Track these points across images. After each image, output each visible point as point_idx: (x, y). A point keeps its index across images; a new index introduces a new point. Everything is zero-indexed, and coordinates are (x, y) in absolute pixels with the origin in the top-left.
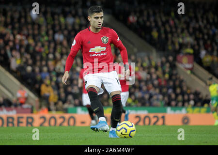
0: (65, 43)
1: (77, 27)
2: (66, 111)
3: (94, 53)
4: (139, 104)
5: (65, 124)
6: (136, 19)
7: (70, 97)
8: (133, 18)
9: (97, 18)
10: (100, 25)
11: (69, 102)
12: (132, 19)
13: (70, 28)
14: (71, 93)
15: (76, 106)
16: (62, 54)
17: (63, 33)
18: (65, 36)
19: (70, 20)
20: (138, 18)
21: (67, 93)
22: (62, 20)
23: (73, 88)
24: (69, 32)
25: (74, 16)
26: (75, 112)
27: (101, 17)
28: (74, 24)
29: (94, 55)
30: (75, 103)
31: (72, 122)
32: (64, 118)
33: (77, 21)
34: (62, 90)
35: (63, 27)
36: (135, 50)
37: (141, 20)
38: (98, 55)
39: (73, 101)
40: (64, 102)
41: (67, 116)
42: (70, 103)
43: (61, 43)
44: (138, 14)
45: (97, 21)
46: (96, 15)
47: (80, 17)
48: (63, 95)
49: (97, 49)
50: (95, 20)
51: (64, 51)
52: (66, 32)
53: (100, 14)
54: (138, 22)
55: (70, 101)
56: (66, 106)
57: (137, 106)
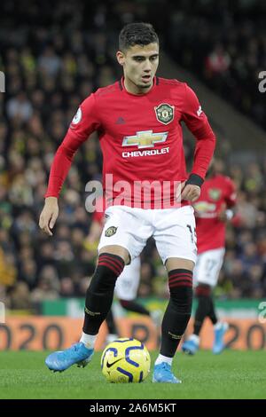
0: (36, 125)
1: (68, 84)
2: (37, 309)
3: (135, 148)
4: (235, 293)
5: (36, 345)
6: (226, 61)
7: (49, 273)
8: (220, 60)
9: (140, 59)
10: (148, 77)
11: (45, 287)
12: (218, 61)
13: (49, 84)
14: (51, 262)
15: (64, 295)
16: (27, 156)
17: (29, 98)
18: (35, 107)
19: (50, 64)
20: (233, 58)
21: (41, 262)
22: (28, 62)
23: (55, 248)
24: (48, 97)
25: (61, 53)
26: (63, 313)
27: (152, 58)
28: (59, 76)
29: (134, 154)
30: (62, 287)
31: (53, 339)
32: (31, 328)
33: (69, 66)
34: (27, 253)
35: (31, 82)
36: (226, 145)
37: (240, 64)
38: (145, 153)
39: (56, 284)
40: (33, 286)
41: (40, 323)
42: (49, 289)
43: (25, 127)
44: (233, 49)
45: (141, 66)
46: (138, 50)
47: (76, 56)
48: (30, 266)
49: (144, 140)
50: (135, 63)
51: (33, 146)
52: (38, 97)
53: (149, 49)
54: (232, 69)
55: (49, 283)
56: (38, 295)
57: (229, 298)
